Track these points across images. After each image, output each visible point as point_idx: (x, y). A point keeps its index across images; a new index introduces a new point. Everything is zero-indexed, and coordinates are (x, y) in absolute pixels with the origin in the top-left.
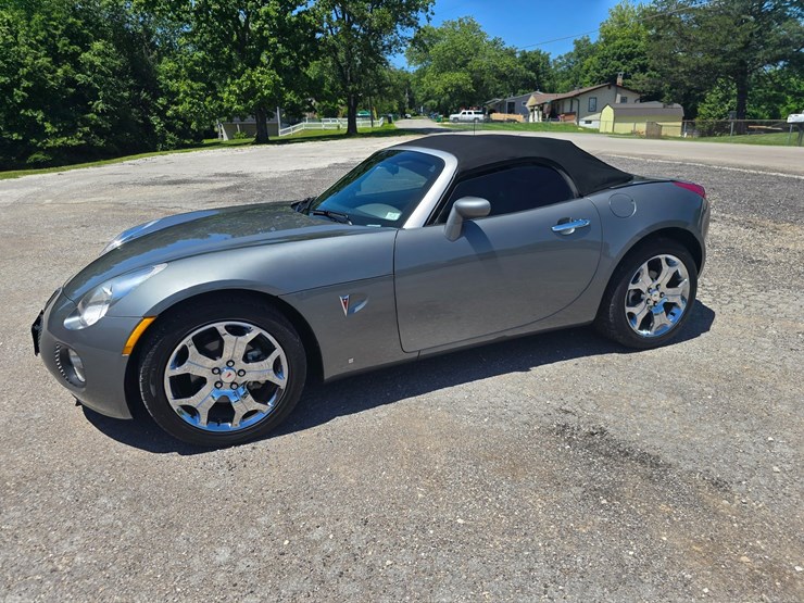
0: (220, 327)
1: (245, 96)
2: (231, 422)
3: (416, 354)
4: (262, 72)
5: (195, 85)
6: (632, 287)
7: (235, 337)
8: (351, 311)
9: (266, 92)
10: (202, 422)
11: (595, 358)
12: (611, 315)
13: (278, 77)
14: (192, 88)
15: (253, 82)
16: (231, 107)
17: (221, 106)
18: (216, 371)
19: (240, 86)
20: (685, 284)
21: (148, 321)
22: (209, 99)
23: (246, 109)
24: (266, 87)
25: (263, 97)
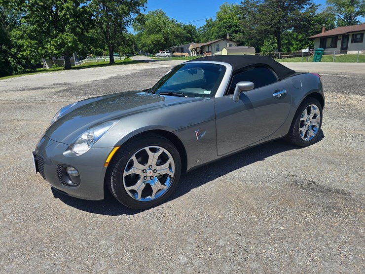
0: (147, 149)
1: (58, 47)
2: (151, 195)
3: (222, 156)
4: (67, 35)
5: (32, 42)
6: (302, 119)
7: (153, 154)
8: (199, 137)
9: (70, 44)
10: (139, 198)
11: (288, 152)
12: (294, 132)
13: (75, 37)
14: (31, 43)
15: (63, 40)
16: (52, 52)
17: (47, 52)
18: (145, 171)
19: (56, 42)
20: (318, 116)
21: (117, 148)
22: (40, 48)
23: (60, 53)
24: (70, 42)
25: (68, 47)
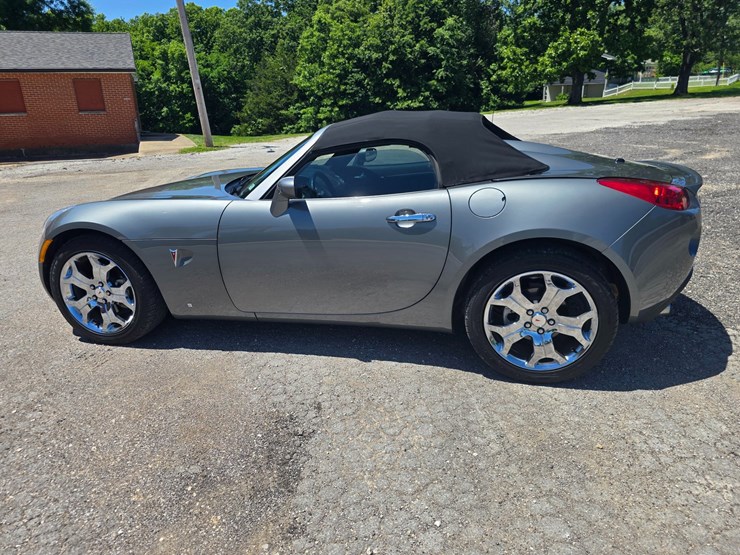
0: (90, 256)
1: (557, 60)
2: (101, 326)
3: (253, 315)
4: (582, 34)
5: (518, 51)
6: (494, 302)
7: (99, 266)
8: (180, 263)
9: (582, 53)
10: (84, 321)
13: (597, 38)
14: (514, 53)
15: (569, 44)
16: (544, 70)
17: (536, 70)
18: (92, 287)
19: (556, 49)
22: (528, 62)
23: (559, 72)
24: (583, 48)
25: (579, 59)
